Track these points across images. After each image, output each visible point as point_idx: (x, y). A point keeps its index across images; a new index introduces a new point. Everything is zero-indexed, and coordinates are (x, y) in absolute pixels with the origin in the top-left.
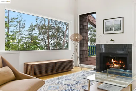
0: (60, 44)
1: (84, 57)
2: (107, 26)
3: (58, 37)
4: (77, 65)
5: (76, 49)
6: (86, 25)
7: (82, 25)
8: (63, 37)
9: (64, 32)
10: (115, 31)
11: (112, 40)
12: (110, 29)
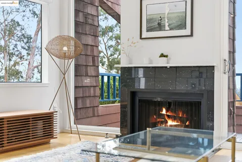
0: (17, 74)
1: (88, 105)
2: (151, 17)
3: (12, 54)
4: (68, 128)
5: (63, 81)
6: (94, 13)
7: (81, 14)
8: (28, 54)
9: (29, 38)
10: (170, 30)
11: (162, 56)
12: (159, 24)
